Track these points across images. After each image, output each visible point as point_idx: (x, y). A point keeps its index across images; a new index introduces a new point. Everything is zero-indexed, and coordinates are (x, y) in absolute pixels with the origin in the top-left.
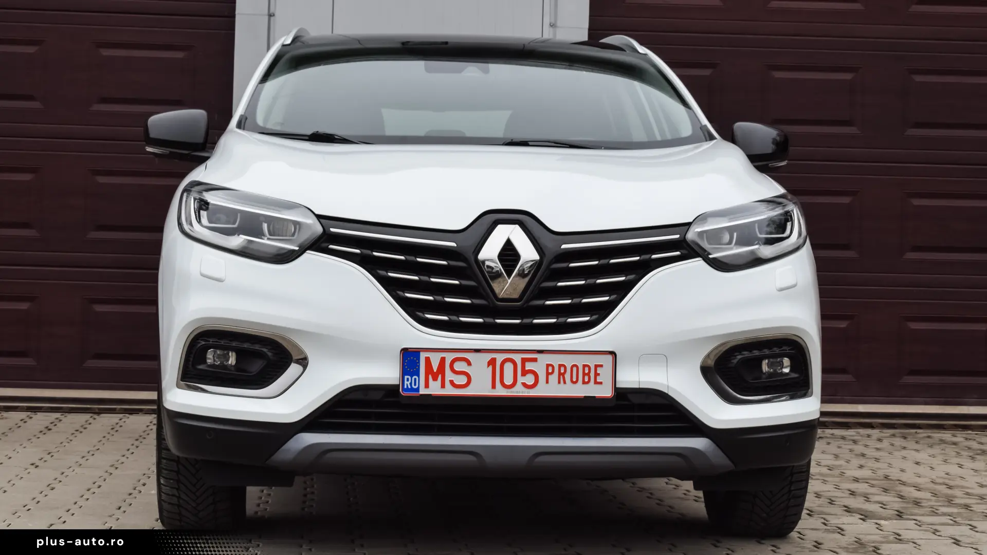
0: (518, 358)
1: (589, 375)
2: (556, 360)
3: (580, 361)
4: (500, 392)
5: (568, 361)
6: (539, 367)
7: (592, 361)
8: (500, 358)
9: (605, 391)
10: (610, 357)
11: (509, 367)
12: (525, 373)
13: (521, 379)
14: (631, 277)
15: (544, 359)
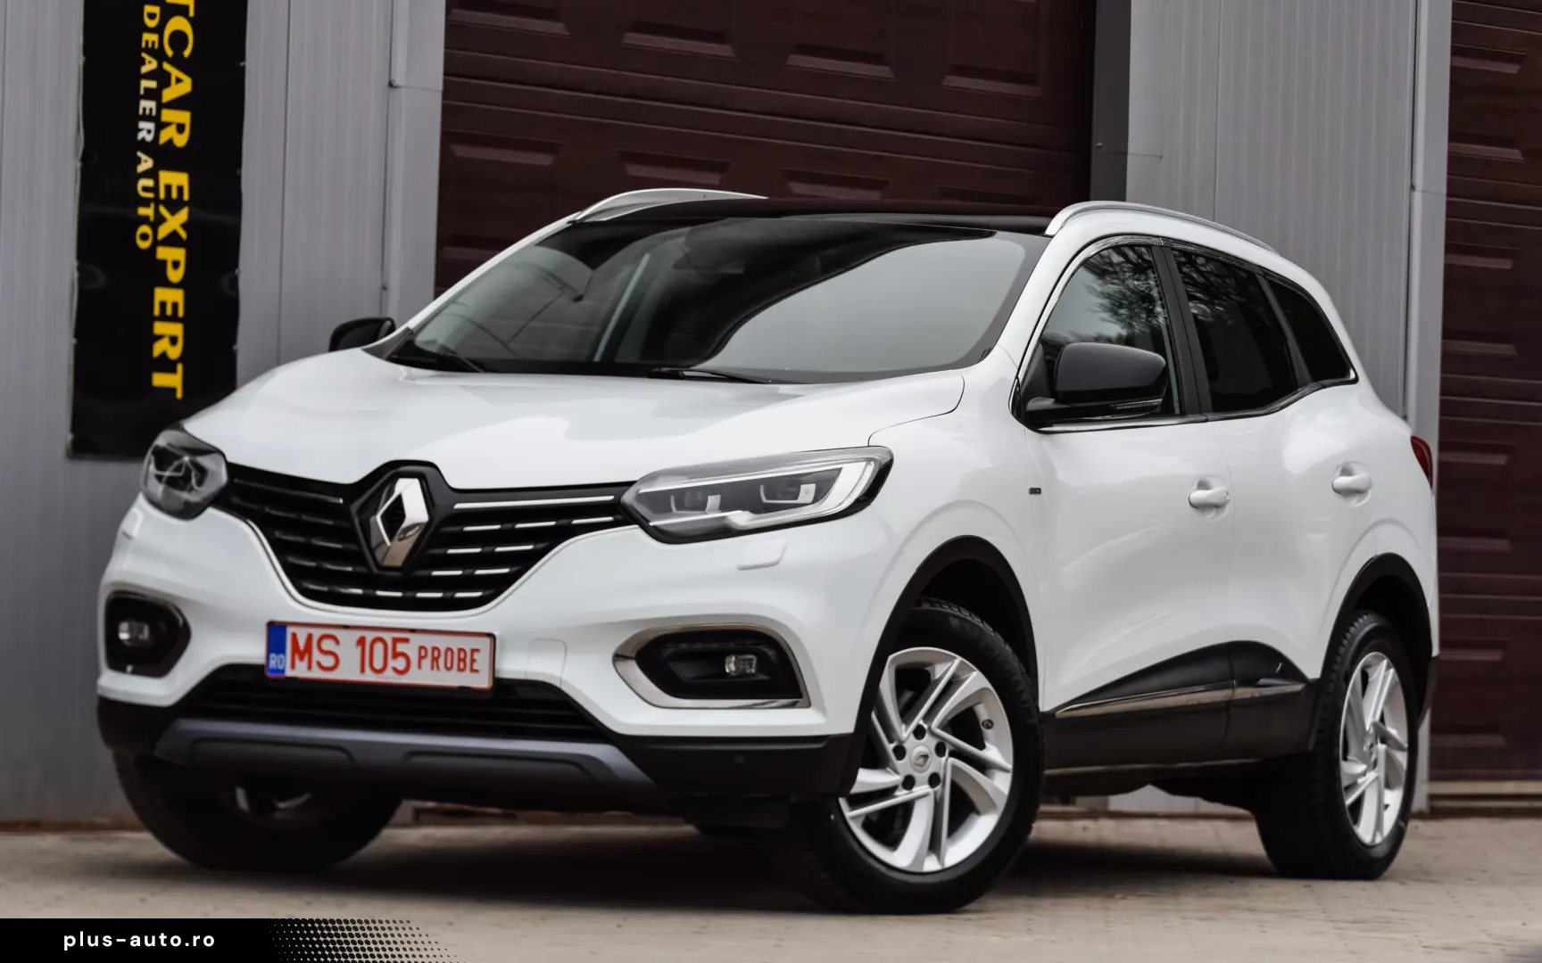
0: (388, 637)
1: (464, 660)
2: (429, 642)
3: (455, 643)
4: (370, 677)
5: (442, 643)
6: (411, 649)
7: (468, 643)
8: (370, 636)
9: (482, 681)
10: (487, 641)
11: (379, 647)
12: (396, 655)
13: (392, 663)
14: (540, 546)
15: (417, 640)
